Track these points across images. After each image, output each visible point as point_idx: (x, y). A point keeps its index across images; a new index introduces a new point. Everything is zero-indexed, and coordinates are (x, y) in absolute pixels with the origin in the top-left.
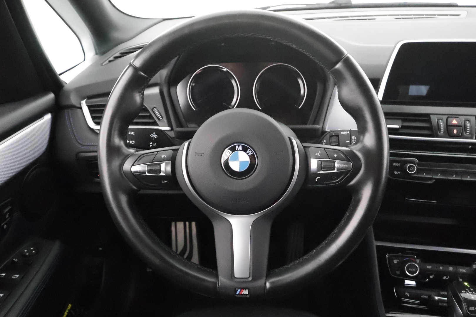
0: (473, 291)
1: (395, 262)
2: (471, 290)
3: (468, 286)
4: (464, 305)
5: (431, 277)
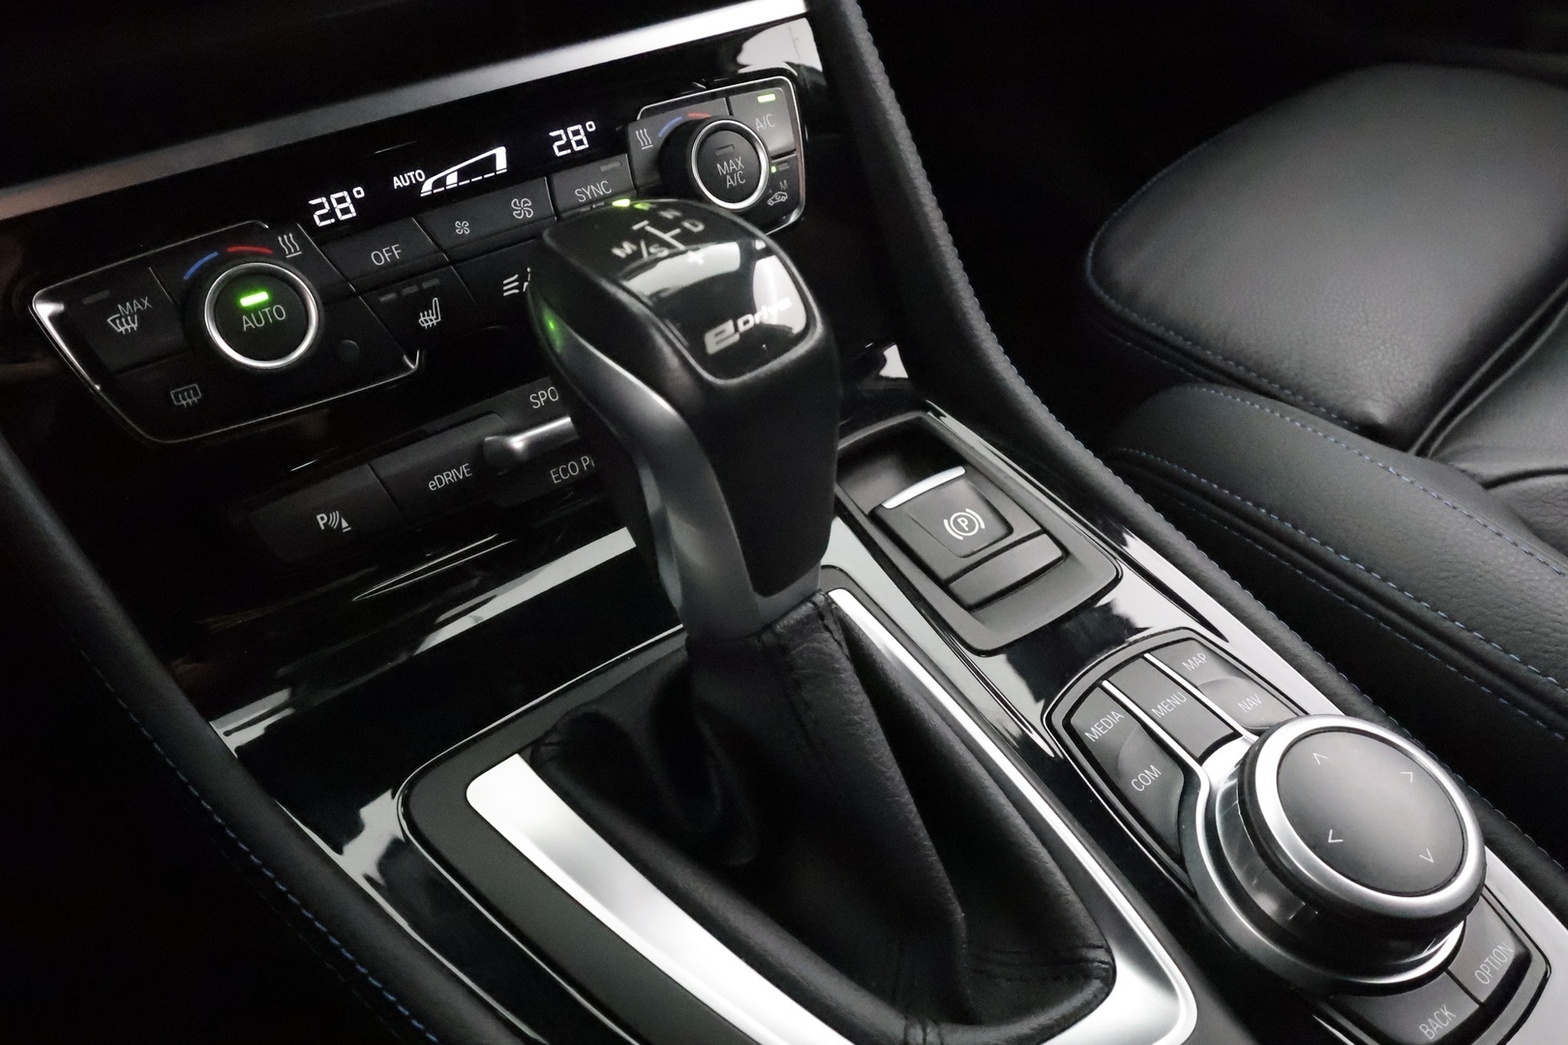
0: (684, 218)
1: (124, 324)
2: (669, 215)
3: (639, 206)
4: (668, 344)
5: (429, 320)
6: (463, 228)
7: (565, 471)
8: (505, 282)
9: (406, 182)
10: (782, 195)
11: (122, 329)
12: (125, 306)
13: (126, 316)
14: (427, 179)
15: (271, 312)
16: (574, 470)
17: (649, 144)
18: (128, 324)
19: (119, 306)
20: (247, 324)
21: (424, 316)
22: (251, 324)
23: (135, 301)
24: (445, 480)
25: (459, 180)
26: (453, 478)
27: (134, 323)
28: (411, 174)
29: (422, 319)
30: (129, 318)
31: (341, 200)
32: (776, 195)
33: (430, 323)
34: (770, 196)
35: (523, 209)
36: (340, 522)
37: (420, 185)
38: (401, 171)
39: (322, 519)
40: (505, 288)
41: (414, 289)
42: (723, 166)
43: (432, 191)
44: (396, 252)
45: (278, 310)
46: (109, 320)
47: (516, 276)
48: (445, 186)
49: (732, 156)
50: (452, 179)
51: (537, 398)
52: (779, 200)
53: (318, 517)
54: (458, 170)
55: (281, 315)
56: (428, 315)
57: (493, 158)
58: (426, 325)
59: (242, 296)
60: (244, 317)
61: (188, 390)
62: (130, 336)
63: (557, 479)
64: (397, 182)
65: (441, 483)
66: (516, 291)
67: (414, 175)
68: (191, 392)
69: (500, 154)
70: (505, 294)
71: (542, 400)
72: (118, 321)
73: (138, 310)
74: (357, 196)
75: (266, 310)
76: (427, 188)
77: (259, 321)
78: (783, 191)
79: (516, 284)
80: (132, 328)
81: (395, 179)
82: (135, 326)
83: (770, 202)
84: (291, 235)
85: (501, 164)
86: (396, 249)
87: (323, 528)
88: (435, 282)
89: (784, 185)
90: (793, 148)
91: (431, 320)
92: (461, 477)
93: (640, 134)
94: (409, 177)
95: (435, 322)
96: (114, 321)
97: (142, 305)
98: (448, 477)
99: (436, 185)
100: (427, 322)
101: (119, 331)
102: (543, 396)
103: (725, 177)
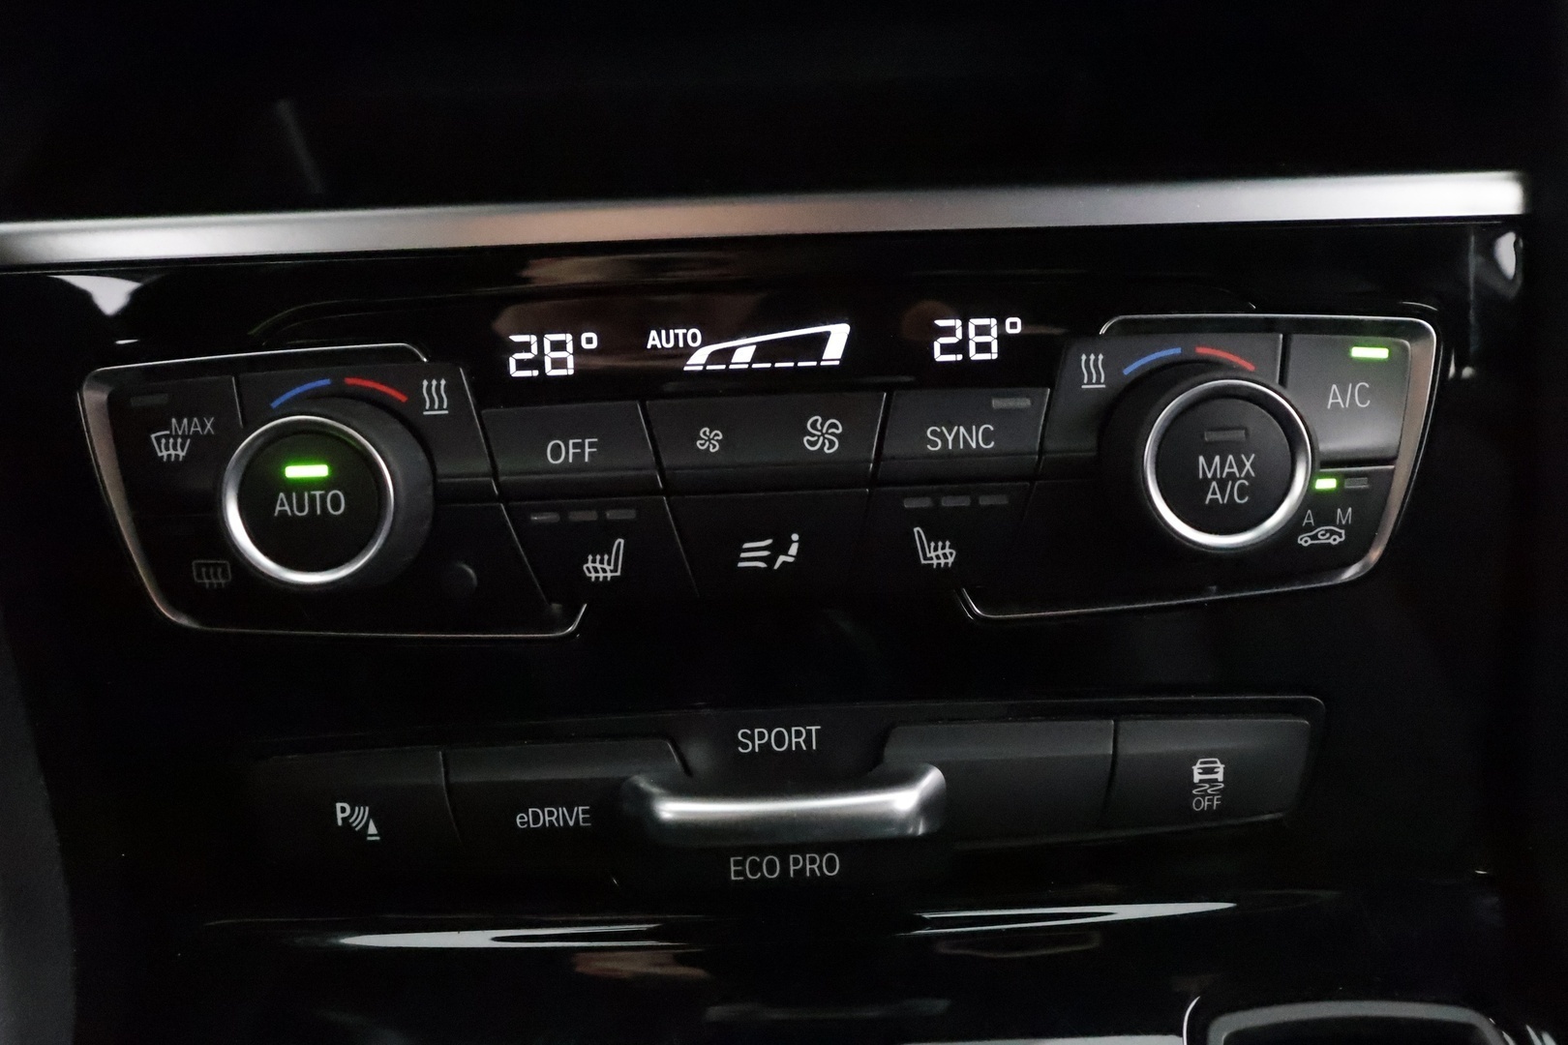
6: (710, 440)
7: (756, 867)
8: (747, 545)
9: (668, 341)
10: (1333, 533)
11: (165, 453)
12: (180, 423)
13: (175, 437)
14: (704, 344)
15: (323, 498)
16: (771, 870)
17: (1098, 382)
18: (175, 449)
19: (174, 420)
20: (283, 506)
21: (594, 561)
22: (287, 508)
23: (195, 419)
24: (545, 818)
25: (756, 358)
26: (557, 819)
27: (183, 450)
28: (681, 332)
29: (590, 565)
30: (179, 440)
31: (558, 346)
32: (1320, 530)
33: (601, 575)
34: (1309, 528)
35: (823, 436)
36: (366, 825)
37: (689, 351)
38: (665, 324)
39: (343, 810)
40: (743, 555)
41: (592, 516)
42: (1209, 463)
43: (705, 365)
44: (587, 450)
45: (335, 499)
46: (153, 436)
47: (769, 542)
48: (728, 363)
49: (1237, 448)
50: (744, 354)
51: (751, 738)
52: (1323, 540)
53: (339, 805)
54: (757, 344)
55: (336, 506)
56: (602, 562)
57: (824, 338)
58: (593, 575)
59: (288, 463)
60: (282, 495)
61: (215, 566)
62: (173, 465)
63: (737, 873)
64: (654, 339)
65: (536, 821)
66: (762, 565)
67: (685, 335)
68: (220, 570)
69: (838, 338)
70: (741, 564)
71: (757, 742)
72: (163, 441)
73: (196, 432)
74: (585, 346)
75: (318, 493)
76: (698, 360)
77: (301, 508)
78: (1340, 527)
79: (765, 553)
80: (177, 456)
81: (653, 333)
82: (182, 454)
83: (1304, 540)
84: (443, 382)
85: (834, 351)
86: (591, 445)
87: (340, 823)
88: (629, 514)
89: (1345, 515)
90: (1391, 454)
91: (604, 571)
92: (571, 823)
93: (1087, 361)
94: (676, 336)
95: (609, 575)
96: (158, 439)
97: (203, 426)
98: (551, 816)
99: (714, 358)
100: (596, 571)
101: (160, 454)
102: (761, 736)
103: (1207, 482)
